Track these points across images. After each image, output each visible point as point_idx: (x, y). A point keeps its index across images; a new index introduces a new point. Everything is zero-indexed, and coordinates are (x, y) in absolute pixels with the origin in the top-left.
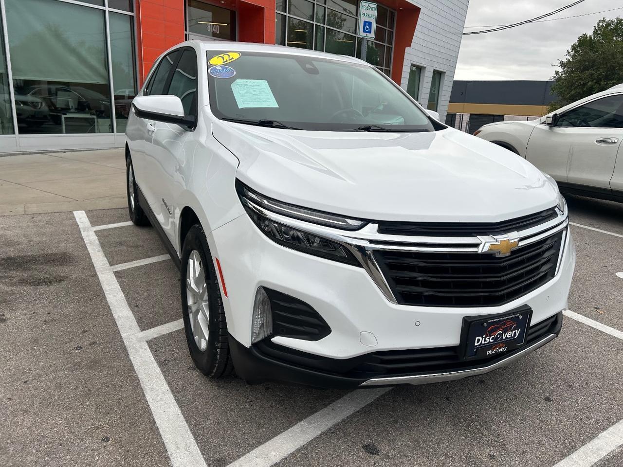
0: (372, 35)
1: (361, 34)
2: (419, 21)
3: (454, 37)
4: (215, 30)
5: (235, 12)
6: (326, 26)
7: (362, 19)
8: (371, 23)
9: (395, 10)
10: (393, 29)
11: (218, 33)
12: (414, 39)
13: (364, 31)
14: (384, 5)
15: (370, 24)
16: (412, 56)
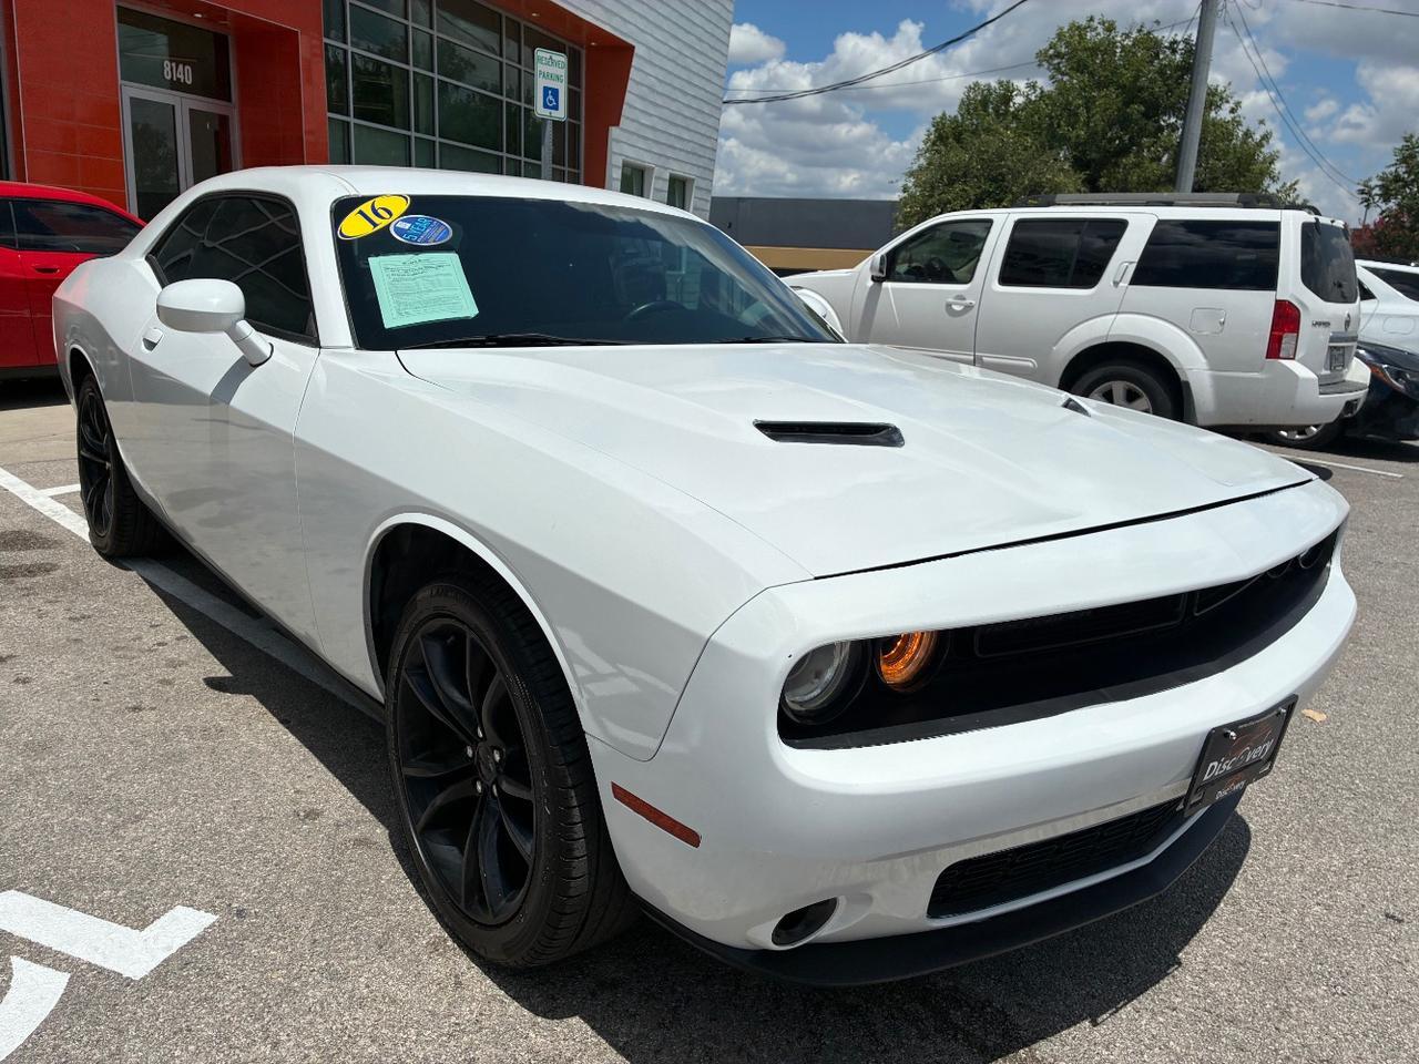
0: (561, 114)
1: (540, 110)
2: (633, 74)
3: (706, 109)
4: (181, 77)
5: (225, 38)
6: (436, 76)
7: (541, 83)
8: (557, 90)
9: (582, 47)
10: (579, 87)
11: (189, 82)
12: (626, 110)
13: (546, 106)
14: (558, 35)
15: (555, 92)
16: (623, 145)
